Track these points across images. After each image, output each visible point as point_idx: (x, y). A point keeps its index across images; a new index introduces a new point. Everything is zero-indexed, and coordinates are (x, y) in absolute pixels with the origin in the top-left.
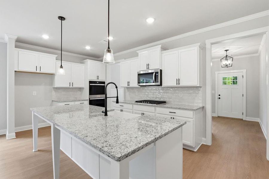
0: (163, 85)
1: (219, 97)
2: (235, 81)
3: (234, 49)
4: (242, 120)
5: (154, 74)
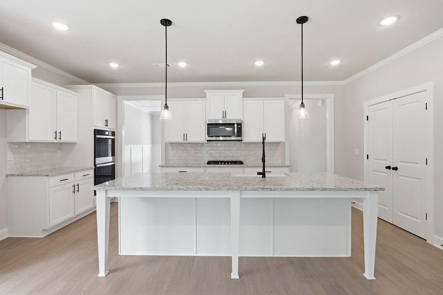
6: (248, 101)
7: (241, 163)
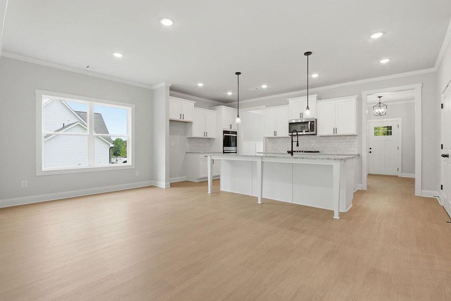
0: (319, 134)
1: (371, 150)
2: (389, 131)
3: (388, 95)
4: (397, 176)
5: (309, 123)
6: (322, 102)
7: (319, 152)
